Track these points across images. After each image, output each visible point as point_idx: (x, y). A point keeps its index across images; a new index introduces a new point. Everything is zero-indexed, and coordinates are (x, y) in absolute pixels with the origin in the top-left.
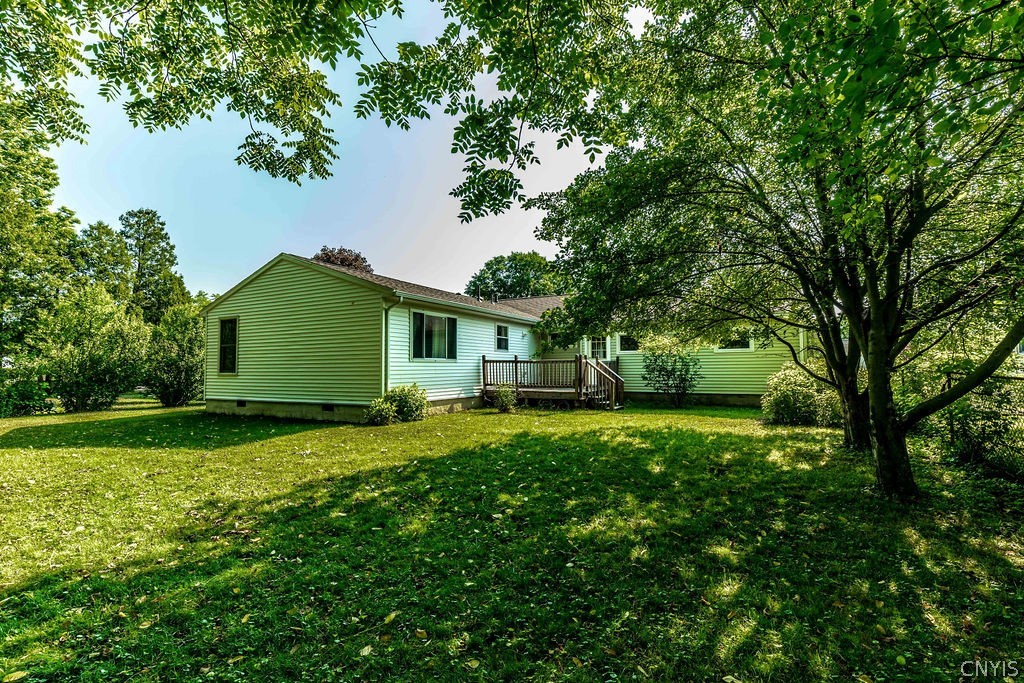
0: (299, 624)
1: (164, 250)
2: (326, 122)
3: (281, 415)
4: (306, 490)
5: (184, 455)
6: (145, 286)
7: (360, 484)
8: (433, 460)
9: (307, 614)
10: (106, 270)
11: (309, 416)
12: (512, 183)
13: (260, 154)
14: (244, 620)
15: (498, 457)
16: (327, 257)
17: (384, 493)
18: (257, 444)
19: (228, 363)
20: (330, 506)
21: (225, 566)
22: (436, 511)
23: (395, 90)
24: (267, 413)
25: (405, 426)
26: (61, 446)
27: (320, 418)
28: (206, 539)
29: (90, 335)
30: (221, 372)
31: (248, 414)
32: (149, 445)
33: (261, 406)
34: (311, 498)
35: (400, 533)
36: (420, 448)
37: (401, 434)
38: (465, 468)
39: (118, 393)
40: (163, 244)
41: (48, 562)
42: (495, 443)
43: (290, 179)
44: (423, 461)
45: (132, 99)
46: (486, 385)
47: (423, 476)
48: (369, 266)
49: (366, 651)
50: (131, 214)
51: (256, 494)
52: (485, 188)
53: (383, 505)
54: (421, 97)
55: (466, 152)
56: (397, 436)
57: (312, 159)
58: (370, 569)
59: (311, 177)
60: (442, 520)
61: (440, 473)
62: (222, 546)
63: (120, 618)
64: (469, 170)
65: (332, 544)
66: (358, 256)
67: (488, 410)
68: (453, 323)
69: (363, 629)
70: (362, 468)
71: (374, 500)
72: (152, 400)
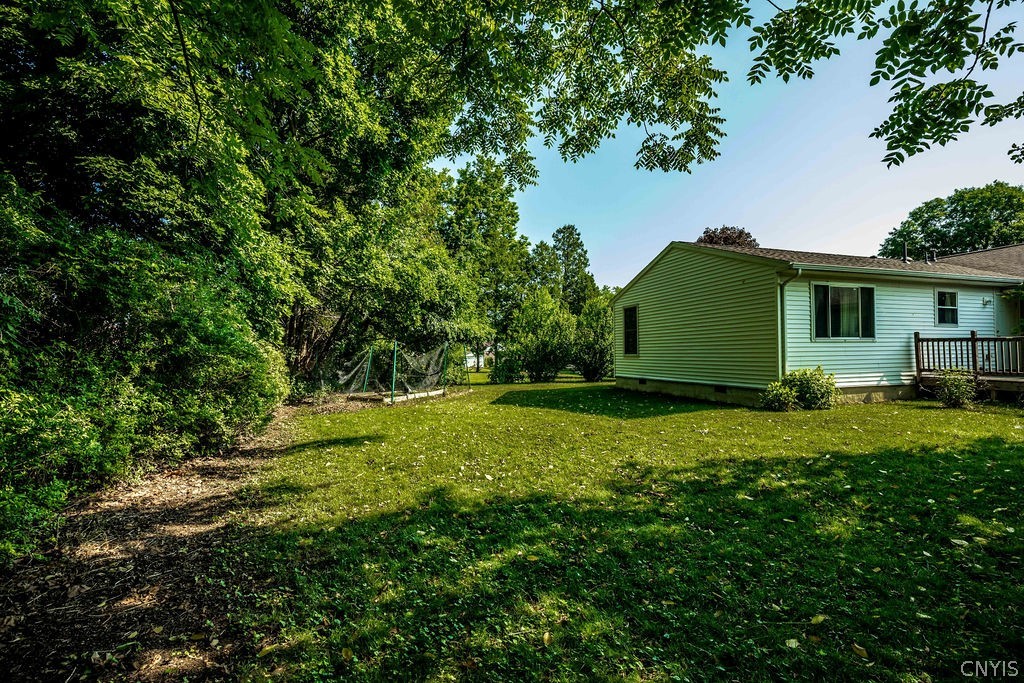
0: (719, 592)
1: (580, 255)
2: (712, 103)
3: (676, 393)
4: (710, 467)
5: (607, 422)
6: (569, 286)
7: (764, 470)
8: (852, 457)
9: (726, 586)
10: (546, 277)
11: (703, 396)
12: (972, 93)
13: (654, 154)
14: (670, 572)
15: (951, 465)
16: (710, 238)
17: (792, 485)
18: (660, 419)
19: (631, 347)
20: (736, 487)
21: (649, 521)
22: (861, 517)
23: (793, 39)
24: (664, 391)
25: (809, 414)
26: (531, 406)
27: (713, 400)
28: (631, 494)
29: (541, 326)
30: (626, 353)
31: (648, 391)
32: (582, 411)
33: (658, 384)
34: (715, 475)
35: (818, 532)
36: (832, 441)
37: (806, 423)
38: (899, 473)
39: (558, 370)
40: (579, 251)
41: (538, 487)
42: (944, 447)
43: (680, 170)
44: (838, 456)
45: (563, 141)
46: (920, 370)
47: (841, 474)
48: (754, 240)
49: (793, 643)
50: (559, 231)
51: (665, 463)
52: (924, 114)
53: (793, 497)
54: (827, 33)
55: (892, 76)
56: (800, 424)
57: (700, 145)
58: (786, 561)
59: (699, 162)
60: (870, 528)
61: (862, 473)
62: (645, 503)
63: (583, 539)
64: (898, 97)
65: (741, 525)
66: (741, 232)
67: (926, 404)
68: (868, 295)
69: (785, 620)
70: (764, 454)
71: (781, 490)
72: (578, 376)
